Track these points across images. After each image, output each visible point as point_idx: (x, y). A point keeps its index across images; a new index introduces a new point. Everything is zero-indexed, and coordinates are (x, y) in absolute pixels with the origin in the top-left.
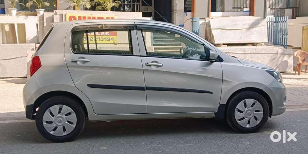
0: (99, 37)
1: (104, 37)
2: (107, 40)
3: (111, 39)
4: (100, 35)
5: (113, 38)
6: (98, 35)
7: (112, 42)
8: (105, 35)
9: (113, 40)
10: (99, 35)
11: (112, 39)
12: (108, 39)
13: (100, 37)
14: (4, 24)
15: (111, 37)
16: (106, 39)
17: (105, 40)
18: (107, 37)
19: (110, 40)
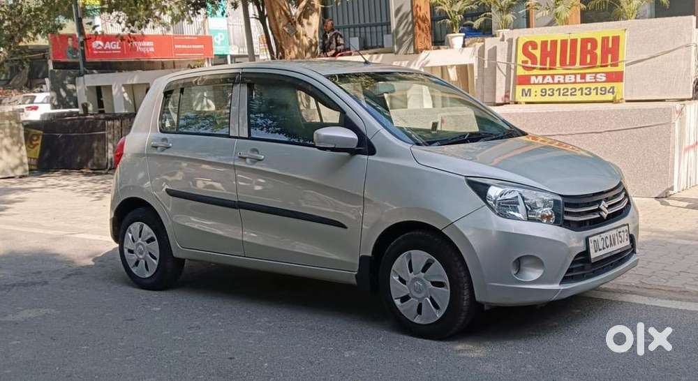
0: (581, 86)
1: (593, 86)
2: (599, 91)
3: (608, 89)
4: (583, 81)
5: (613, 88)
6: (581, 83)
7: (609, 97)
8: (596, 82)
9: (613, 93)
10: (583, 83)
11: (611, 90)
12: (601, 90)
13: (584, 86)
14: (446, 66)
15: (608, 86)
16: (597, 91)
17: (594, 92)
18: (600, 86)
19: (604, 92)
